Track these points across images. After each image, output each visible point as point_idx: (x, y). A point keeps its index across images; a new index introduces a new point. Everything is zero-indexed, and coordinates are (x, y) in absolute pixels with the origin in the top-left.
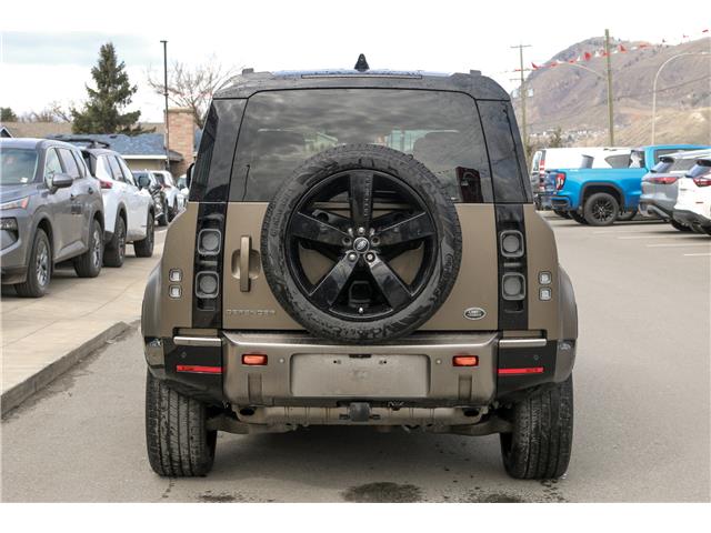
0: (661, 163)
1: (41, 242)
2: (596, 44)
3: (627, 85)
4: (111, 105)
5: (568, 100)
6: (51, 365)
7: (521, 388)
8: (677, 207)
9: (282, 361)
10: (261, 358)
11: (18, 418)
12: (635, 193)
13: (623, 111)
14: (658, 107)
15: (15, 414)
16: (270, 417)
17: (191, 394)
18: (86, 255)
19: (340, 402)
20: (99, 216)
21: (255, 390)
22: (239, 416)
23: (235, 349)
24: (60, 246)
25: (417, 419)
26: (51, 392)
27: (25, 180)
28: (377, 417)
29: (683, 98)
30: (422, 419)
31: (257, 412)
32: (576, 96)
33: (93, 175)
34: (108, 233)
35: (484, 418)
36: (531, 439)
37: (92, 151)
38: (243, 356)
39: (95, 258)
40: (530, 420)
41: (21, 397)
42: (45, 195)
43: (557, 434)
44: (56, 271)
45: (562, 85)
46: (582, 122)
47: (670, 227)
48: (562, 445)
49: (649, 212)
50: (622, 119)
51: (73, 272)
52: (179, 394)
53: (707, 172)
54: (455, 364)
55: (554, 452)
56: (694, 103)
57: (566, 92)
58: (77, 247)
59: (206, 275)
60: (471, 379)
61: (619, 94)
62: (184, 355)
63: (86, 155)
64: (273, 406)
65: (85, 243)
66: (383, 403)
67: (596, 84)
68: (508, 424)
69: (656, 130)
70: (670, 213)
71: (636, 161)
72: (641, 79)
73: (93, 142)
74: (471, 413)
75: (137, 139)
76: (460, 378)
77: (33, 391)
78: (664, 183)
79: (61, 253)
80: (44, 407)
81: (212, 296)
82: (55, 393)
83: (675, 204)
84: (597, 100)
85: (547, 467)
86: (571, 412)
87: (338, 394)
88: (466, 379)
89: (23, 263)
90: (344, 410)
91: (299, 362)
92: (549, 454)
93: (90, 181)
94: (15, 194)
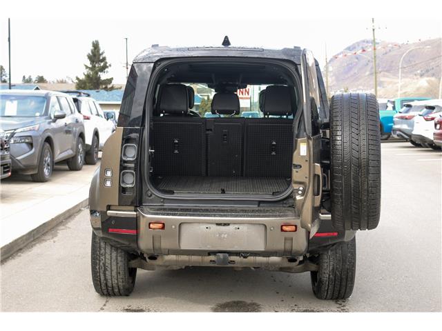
0: (405, 108)
1: (47, 150)
2: (367, 42)
3: (384, 65)
4: (97, 74)
5: (352, 73)
6: (44, 224)
7: (324, 244)
8: (414, 133)
9: (173, 227)
10: (161, 225)
11: (20, 256)
12: (390, 125)
13: (382, 79)
14: (402, 77)
15: (19, 254)
16: (166, 261)
17: (119, 246)
18: (74, 158)
19: (210, 253)
20: (82, 136)
21: (157, 245)
22: (148, 260)
23: (145, 219)
24: (59, 152)
25: (258, 264)
26: (43, 240)
27: (38, 114)
28: (233, 262)
29: (416, 72)
30: (261, 264)
31: (159, 258)
32: (356, 71)
33: (79, 112)
34: (87, 145)
35: (301, 262)
36: (329, 275)
37: (79, 98)
38: (150, 224)
39: (80, 159)
40: (329, 263)
41: (24, 243)
42: (49, 123)
43: (346, 273)
44: (55, 167)
45: (348, 65)
46: (359, 85)
47: (409, 144)
48: (349, 279)
49: (398, 135)
50: (381, 84)
51: (67, 167)
52: (112, 246)
53: (431, 113)
54: (282, 230)
55: (344, 284)
56: (422, 75)
57: (350, 69)
58: (68, 153)
59: (127, 172)
60: (292, 239)
61: (380, 70)
62: (113, 222)
63: (75, 100)
64: (169, 254)
65: (73, 150)
66: (237, 253)
67: (367, 64)
68: (315, 265)
69: (401, 90)
70: (410, 136)
71: (390, 106)
72: (392, 62)
73: (80, 93)
74: (292, 260)
75: (110, 93)
76: (285, 239)
77: (32, 239)
78: (406, 119)
79: (59, 156)
80: (38, 249)
81: (130, 186)
82: (46, 241)
83: (412, 131)
84: (367, 73)
85: (339, 293)
86: (355, 259)
87: (209, 248)
88: (289, 240)
89: (36, 162)
90: (212, 258)
91: (184, 227)
92: (341, 285)
93: (77, 115)
94: (32, 122)
